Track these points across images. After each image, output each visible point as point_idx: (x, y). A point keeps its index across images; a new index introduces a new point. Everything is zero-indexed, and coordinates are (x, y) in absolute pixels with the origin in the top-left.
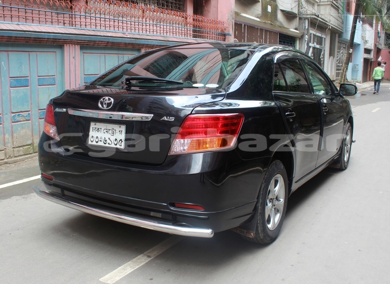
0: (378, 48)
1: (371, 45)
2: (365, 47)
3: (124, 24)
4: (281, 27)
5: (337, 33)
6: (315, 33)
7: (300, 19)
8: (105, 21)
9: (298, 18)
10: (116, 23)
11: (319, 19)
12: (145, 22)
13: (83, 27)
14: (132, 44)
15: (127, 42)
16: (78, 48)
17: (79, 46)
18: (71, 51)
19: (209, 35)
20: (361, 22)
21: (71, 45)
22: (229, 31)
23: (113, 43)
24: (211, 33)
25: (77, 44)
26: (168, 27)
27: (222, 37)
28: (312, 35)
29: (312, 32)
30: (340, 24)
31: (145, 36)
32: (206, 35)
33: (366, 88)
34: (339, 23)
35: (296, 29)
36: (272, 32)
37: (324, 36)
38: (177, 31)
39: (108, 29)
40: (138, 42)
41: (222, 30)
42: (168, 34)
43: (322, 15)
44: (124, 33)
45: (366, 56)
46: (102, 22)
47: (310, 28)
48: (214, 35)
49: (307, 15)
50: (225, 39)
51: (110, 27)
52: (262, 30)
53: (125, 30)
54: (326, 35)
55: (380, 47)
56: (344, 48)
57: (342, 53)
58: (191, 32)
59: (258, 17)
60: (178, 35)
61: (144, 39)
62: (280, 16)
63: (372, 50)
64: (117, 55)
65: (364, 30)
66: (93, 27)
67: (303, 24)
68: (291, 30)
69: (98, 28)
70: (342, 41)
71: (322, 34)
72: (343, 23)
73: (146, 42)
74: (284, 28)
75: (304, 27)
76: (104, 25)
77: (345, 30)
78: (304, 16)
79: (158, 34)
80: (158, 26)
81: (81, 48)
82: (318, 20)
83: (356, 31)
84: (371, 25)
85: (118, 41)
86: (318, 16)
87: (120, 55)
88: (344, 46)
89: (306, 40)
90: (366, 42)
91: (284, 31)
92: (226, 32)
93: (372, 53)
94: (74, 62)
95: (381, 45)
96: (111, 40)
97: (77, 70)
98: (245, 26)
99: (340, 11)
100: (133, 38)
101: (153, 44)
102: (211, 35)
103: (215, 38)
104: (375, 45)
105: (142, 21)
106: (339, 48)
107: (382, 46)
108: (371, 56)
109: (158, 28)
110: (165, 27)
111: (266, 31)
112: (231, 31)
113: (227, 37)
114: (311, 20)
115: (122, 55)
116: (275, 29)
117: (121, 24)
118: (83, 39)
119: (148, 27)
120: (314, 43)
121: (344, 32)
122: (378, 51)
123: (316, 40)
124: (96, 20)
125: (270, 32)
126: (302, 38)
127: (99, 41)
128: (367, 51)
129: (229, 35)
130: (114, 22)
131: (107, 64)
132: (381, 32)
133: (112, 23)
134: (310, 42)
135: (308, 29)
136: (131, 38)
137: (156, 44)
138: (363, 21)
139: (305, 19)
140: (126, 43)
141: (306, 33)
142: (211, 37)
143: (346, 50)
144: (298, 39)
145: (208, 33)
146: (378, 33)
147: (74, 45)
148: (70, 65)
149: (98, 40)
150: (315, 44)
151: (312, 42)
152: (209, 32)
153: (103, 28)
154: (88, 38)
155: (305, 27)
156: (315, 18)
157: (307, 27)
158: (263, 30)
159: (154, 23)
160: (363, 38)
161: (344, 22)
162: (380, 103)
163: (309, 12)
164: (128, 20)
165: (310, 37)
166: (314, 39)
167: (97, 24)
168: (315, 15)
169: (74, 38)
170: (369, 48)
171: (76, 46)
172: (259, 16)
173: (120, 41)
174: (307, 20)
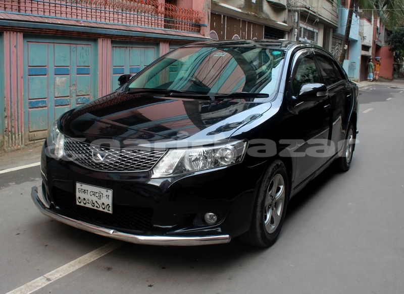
0: (377, 45)
1: (369, 41)
2: (363, 44)
3: (78, 11)
4: (266, 19)
5: (332, 28)
6: (305, 27)
7: (289, 11)
8: (55, 7)
9: (287, 11)
10: (69, 10)
11: (310, 12)
12: (104, 9)
13: (29, 13)
14: (87, 33)
15: (80, 30)
16: (20, 36)
17: (22, 34)
18: (12, 40)
19: (180, 26)
20: (358, 17)
21: (12, 32)
22: (204, 21)
23: (63, 32)
24: (183, 23)
25: (19, 32)
26: (132, 16)
27: (196, 28)
28: (303, 29)
29: (303, 25)
30: (335, 18)
31: (103, 25)
32: (178, 25)
33: (363, 87)
34: (333, 16)
35: (285, 22)
36: (256, 24)
37: (316, 31)
38: (143, 20)
39: (58, 16)
40: (94, 31)
41: (196, 21)
42: (132, 23)
43: (314, 8)
44: (77, 21)
45: (364, 53)
46: (51, 8)
47: (300, 21)
48: (187, 25)
49: (297, 7)
50: (200, 30)
51: (61, 13)
52: (244, 22)
53: (79, 18)
54: (319, 30)
55: (379, 44)
56: (339, 44)
57: (338, 49)
58: (163, 22)
59: (240, 8)
60: (143, 24)
61: (102, 28)
62: (266, 7)
63: (370, 47)
64: (69, 45)
65: (361, 26)
66: (41, 14)
67: (293, 17)
68: (279, 23)
69: (47, 14)
70: (337, 36)
71: (314, 28)
72: (337, 17)
73: (104, 32)
74: (270, 20)
75: (293, 20)
76: (54, 11)
77: (339, 24)
78: (293, 8)
79: (120, 23)
80: (119, 14)
81: (25, 36)
82: (308, 12)
83: (352, 26)
84: (369, 20)
85: (69, 30)
86: (309, 9)
87: (72, 45)
88: (340, 42)
89: (296, 34)
90: (364, 38)
91: (271, 24)
92: (201, 23)
93: (371, 50)
94: (15, 52)
95: (381, 42)
96: (61, 28)
97: (18, 61)
98: (224, 16)
99: (334, 4)
100: (87, 27)
101: (112, 33)
102: (183, 26)
103: (188, 29)
104: (374, 42)
105: (101, 8)
106: (334, 44)
107: (382, 44)
108: (370, 53)
109: (120, 17)
110: (128, 15)
111: (250, 23)
112: (206, 22)
113: (202, 28)
114: (301, 12)
115: (75, 45)
116: (260, 21)
117: (74, 11)
118: (27, 26)
119: (107, 15)
120: (304, 38)
121: (339, 26)
122: (377, 48)
123: (307, 35)
124: (44, 5)
125: (254, 24)
126: (290, 31)
127: (46, 29)
128: (365, 48)
129: (204, 26)
130: (66, 8)
131: (56, 55)
132: (380, 28)
133: (64, 9)
134: (300, 36)
135: (298, 23)
136: (85, 26)
137: (116, 34)
138: (360, 16)
139: (295, 11)
140: (79, 32)
141: (296, 26)
142: (183, 28)
143: (342, 46)
144: (287, 33)
145: (179, 24)
146: (377, 29)
147: (15, 33)
148: (10, 54)
149: (45, 27)
150: (306, 39)
151: (302, 36)
152: (181, 23)
153: (53, 15)
154: (32, 25)
155: (295, 20)
156: (305, 11)
157: (296, 21)
158: (246, 21)
159: (115, 10)
160: (361, 34)
161: (339, 16)
162: (373, 104)
163: (299, 4)
164: (83, 7)
165: (300, 31)
166: (304, 33)
167: (46, 10)
168: (306, 8)
169: (15, 25)
170: (367, 44)
171: (19, 33)
172: (242, 7)
173: (72, 30)
174: (297, 13)
